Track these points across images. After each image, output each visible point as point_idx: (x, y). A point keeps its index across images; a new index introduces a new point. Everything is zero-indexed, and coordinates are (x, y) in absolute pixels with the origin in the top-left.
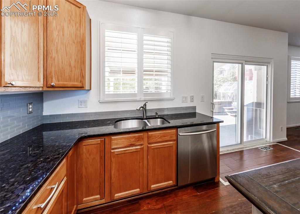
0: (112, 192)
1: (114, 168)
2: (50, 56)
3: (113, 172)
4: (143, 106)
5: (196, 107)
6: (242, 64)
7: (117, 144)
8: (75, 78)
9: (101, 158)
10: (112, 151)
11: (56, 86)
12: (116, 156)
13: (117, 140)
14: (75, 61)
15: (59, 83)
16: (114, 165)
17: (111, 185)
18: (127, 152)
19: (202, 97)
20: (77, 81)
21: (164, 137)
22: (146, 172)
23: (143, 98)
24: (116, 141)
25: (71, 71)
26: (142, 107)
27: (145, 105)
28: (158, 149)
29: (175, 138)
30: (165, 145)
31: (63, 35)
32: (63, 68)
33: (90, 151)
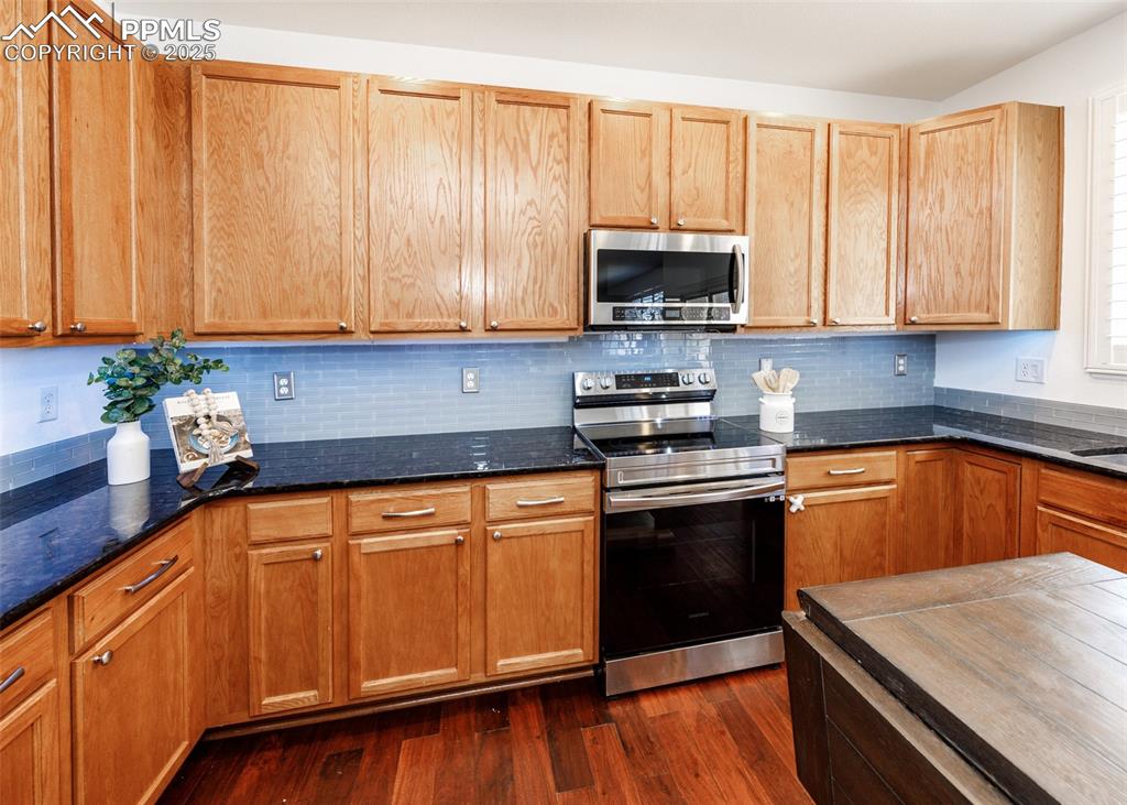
7: (1046, 491)
8: (974, 301)
10: (1040, 508)
11: (923, 322)
12: (1053, 528)
13: (1057, 483)
14: (974, 258)
15: (928, 315)
18: (1095, 535)
20: (978, 307)
24: (1052, 484)
25: (961, 286)
32: (941, 282)
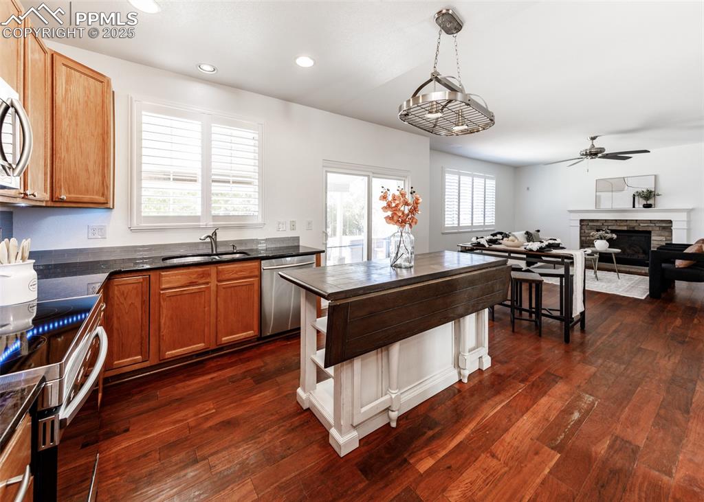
0: (161, 349)
1: (164, 315)
2: (58, 155)
3: (163, 321)
4: (211, 235)
5: (299, 237)
6: (368, 176)
7: (169, 282)
8: (95, 188)
9: (143, 302)
10: (162, 293)
11: (68, 200)
12: (168, 299)
13: (169, 277)
14: (95, 162)
15: (70, 196)
16: (164, 312)
17: (159, 338)
18: (185, 292)
19: (309, 223)
20: (97, 194)
21: (241, 271)
22: (215, 320)
23: (211, 223)
24: (167, 278)
25: (89, 179)
26: (209, 236)
27: (215, 233)
28: (233, 289)
29: (257, 273)
30: (243, 282)
31: (77, 125)
32: (76, 174)
33: (125, 294)
